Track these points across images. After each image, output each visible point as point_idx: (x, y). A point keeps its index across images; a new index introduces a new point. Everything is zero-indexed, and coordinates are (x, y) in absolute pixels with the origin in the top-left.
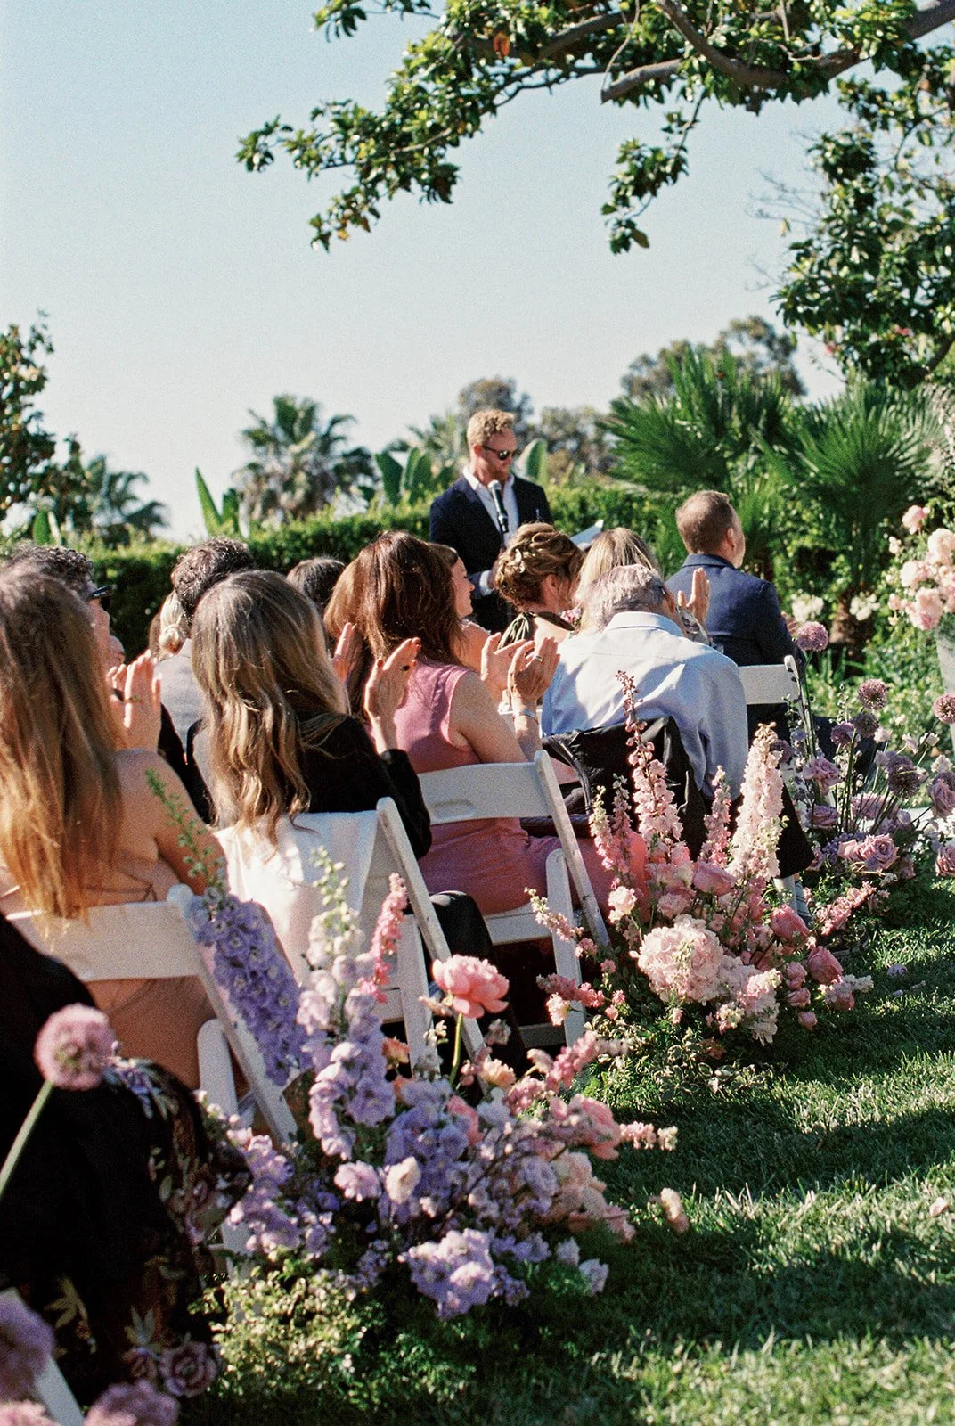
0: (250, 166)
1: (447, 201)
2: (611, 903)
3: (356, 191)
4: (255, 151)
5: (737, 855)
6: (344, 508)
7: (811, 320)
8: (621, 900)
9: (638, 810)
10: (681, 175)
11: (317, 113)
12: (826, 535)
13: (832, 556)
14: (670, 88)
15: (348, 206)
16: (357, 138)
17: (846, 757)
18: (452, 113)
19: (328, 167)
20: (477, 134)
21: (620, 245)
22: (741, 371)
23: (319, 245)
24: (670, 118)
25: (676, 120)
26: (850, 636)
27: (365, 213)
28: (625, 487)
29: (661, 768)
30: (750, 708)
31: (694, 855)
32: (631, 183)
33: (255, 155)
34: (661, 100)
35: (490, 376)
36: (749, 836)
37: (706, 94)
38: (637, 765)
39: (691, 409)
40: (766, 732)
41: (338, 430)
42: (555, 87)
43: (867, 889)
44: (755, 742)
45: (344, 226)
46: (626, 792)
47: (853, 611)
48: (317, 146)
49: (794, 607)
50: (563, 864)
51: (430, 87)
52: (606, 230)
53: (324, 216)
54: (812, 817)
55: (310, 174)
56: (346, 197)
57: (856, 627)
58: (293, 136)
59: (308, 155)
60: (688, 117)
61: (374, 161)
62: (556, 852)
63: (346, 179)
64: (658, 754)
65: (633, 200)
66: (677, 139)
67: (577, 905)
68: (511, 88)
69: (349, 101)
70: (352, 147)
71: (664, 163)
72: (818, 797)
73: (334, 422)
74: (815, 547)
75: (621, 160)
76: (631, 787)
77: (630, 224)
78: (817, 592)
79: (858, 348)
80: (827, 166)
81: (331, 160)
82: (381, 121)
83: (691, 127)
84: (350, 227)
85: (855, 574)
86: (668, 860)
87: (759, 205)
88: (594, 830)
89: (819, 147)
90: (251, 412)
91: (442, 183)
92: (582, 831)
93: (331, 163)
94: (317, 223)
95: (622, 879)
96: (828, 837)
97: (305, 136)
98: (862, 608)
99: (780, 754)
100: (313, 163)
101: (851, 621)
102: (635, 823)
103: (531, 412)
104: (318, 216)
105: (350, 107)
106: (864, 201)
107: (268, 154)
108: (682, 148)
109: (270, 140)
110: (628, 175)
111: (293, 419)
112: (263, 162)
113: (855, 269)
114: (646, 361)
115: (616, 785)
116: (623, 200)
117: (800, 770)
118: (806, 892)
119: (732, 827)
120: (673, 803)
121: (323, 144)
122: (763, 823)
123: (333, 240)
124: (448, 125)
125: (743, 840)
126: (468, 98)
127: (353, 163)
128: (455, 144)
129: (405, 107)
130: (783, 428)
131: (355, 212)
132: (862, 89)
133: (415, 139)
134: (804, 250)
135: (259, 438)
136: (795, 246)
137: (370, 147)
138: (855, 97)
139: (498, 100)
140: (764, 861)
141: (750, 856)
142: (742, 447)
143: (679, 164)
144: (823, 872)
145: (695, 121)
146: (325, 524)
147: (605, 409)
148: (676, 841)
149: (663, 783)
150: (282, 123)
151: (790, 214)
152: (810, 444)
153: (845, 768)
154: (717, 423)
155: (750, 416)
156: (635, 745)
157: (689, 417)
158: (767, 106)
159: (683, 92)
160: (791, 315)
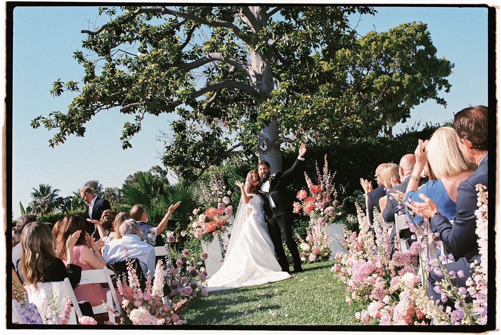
0: (34, 127)
1: (83, 136)
2: (123, 303)
3: (60, 133)
4: (35, 123)
5: (153, 291)
6: (57, 211)
7: (171, 165)
8: (125, 302)
9: (129, 281)
10: (139, 130)
11: (51, 114)
12: (174, 217)
13: (176, 222)
14: (137, 110)
15: (58, 137)
16: (60, 121)
17: (180, 268)
18: (84, 115)
19: (53, 127)
20: (90, 120)
21: (125, 147)
22: (154, 179)
23: (51, 147)
24: (137, 117)
25: (138, 117)
26: (180, 241)
27: (62, 139)
28: (125, 205)
29: (134, 270)
30: (156, 256)
31: (143, 291)
32: (127, 132)
33: (35, 125)
34: (135, 113)
35: (92, 180)
36: (156, 287)
37: (145, 111)
38: (129, 270)
39: (142, 186)
40: (160, 262)
41: (56, 193)
42: (109, 109)
43: (186, 300)
44: (158, 264)
45: (57, 142)
46: (125, 276)
47: (181, 235)
48: (51, 122)
49: (167, 234)
50: (111, 294)
51: (79, 108)
52: (121, 144)
53: (52, 140)
54: (171, 283)
55: (49, 129)
56: (58, 135)
57: (181, 238)
58: (45, 120)
59: (48, 124)
60: (141, 117)
61: (65, 126)
62: (109, 291)
63: (57, 130)
64: (134, 267)
65: (128, 137)
66: (138, 122)
67: (114, 305)
68: (98, 109)
69: (59, 112)
70: (59, 123)
71: (135, 127)
72: (173, 278)
73: (55, 191)
74: (172, 220)
75: (125, 127)
76: (127, 275)
77: (127, 142)
78: (173, 231)
79: (182, 172)
80: (175, 129)
81: (54, 126)
82: (67, 116)
83: (142, 119)
84: (59, 142)
85: (181, 226)
86: (137, 293)
87: (158, 138)
88: (118, 286)
89: (173, 124)
90: (34, 189)
91: (81, 132)
92: (115, 286)
93: (54, 127)
94: (51, 141)
95: (125, 298)
96: (175, 287)
97: (48, 120)
98: (183, 234)
99: (164, 267)
100: (49, 127)
101: (181, 237)
102: (128, 284)
103: (102, 189)
104: (51, 139)
105: (59, 113)
106: (184, 137)
107: (39, 124)
108: (140, 124)
109: (39, 121)
110: (126, 130)
111: (44, 190)
112: (37, 126)
113: (181, 152)
114: (131, 176)
115: (123, 275)
116: (125, 136)
117: (169, 271)
118: (170, 301)
119: (152, 284)
120: (138, 279)
121: (52, 122)
122: (160, 283)
123: (55, 145)
124: (83, 118)
125: (155, 287)
126: (88, 111)
127: (59, 126)
128: (85, 122)
129: (73, 112)
130: (164, 191)
131: (60, 138)
132: (183, 110)
133: (75, 121)
134: (169, 148)
135: (36, 195)
136: (167, 147)
137: (63, 123)
138: (181, 112)
139: (95, 112)
140: (160, 292)
141: (157, 291)
142: (154, 196)
143: (139, 128)
144: (174, 296)
145: (143, 118)
146: (52, 215)
147: (121, 188)
148: (138, 288)
149: (135, 274)
150: (42, 116)
151: (166, 140)
152: (170, 195)
153: (180, 271)
154: (148, 191)
155: (156, 189)
156: (128, 265)
157: (141, 188)
158: (160, 114)
159: (140, 111)
160: (165, 163)
